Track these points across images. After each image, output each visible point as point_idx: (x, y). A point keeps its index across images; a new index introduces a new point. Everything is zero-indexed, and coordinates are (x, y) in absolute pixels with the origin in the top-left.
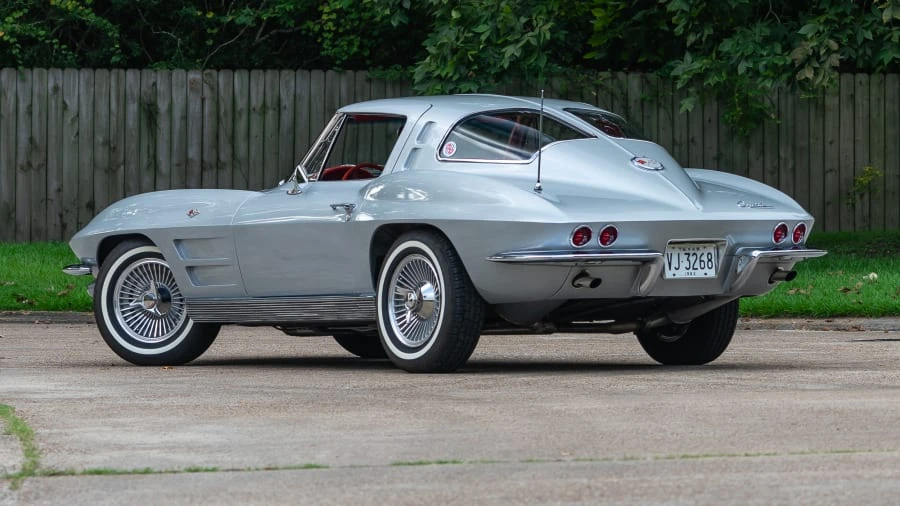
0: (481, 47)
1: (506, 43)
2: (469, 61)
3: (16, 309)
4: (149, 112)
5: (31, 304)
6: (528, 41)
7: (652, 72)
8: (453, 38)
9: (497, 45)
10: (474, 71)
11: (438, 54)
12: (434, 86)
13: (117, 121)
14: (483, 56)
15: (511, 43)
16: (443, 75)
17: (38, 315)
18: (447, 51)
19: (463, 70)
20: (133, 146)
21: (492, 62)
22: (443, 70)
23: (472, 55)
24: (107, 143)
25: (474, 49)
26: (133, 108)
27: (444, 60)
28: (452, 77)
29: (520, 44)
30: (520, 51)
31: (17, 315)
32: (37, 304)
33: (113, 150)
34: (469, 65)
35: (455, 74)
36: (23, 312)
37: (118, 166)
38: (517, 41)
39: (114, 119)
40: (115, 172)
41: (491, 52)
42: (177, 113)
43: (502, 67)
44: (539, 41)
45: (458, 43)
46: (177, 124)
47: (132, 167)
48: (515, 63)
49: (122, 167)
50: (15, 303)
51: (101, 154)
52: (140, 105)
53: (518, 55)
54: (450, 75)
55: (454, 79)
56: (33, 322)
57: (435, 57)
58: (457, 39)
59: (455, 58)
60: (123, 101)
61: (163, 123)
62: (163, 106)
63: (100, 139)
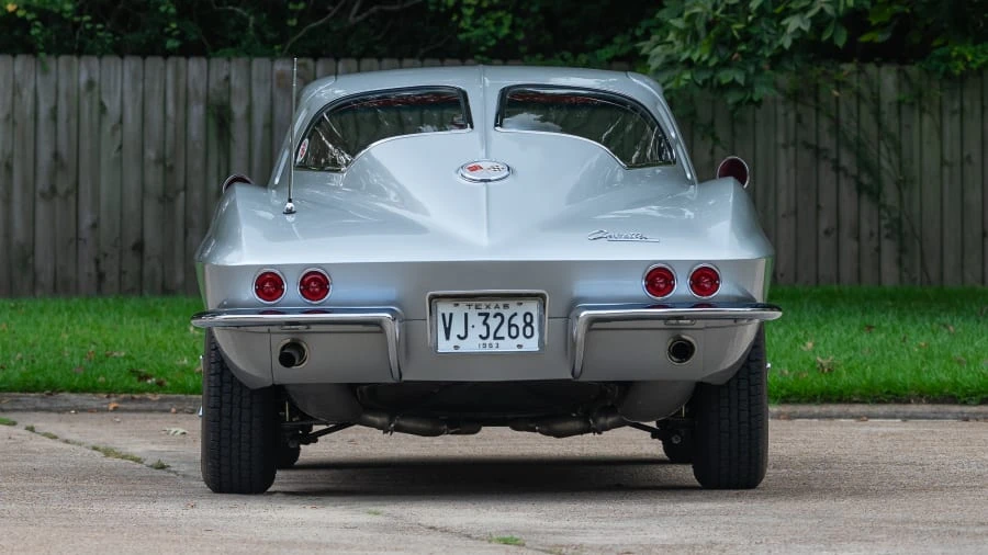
0: (750, 18)
1: (787, 13)
2: (733, 37)
3: (139, 391)
4: (220, 117)
5: (160, 384)
6: (822, 10)
7: (914, 64)
8: (710, 6)
9: (773, 16)
10: (742, 53)
11: (687, 29)
12: (681, 74)
13: (175, 130)
14: (754, 30)
15: (795, 13)
16: (695, 57)
17: (171, 400)
18: (700, 26)
19: (723, 51)
20: (198, 164)
21: (767, 41)
22: (694, 51)
23: (737, 30)
24: (161, 160)
25: (739, 22)
26: (197, 111)
27: (696, 37)
28: (706, 62)
29: (811, 14)
30: (809, 23)
31: (140, 400)
32: (168, 384)
33: (169, 170)
34: (733, 43)
35: (711, 56)
36: (149, 396)
37: (177, 193)
38: (805, 10)
39: (170, 127)
40: (172, 201)
41: (763, 25)
42: (259, 118)
43: (781, 47)
44: (837, 11)
45: (718, 13)
46: (259, 133)
47: (197, 194)
48: (801, 41)
49: (182, 194)
50: (136, 384)
51: (154, 177)
52: (207, 107)
53: (806, 28)
54: (704, 58)
55: (712, 63)
56: (168, 411)
57: (681, 33)
58: (715, 7)
59: (712, 35)
60: (185, 103)
61: (238, 132)
62: (238, 109)
63: (151, 154)
